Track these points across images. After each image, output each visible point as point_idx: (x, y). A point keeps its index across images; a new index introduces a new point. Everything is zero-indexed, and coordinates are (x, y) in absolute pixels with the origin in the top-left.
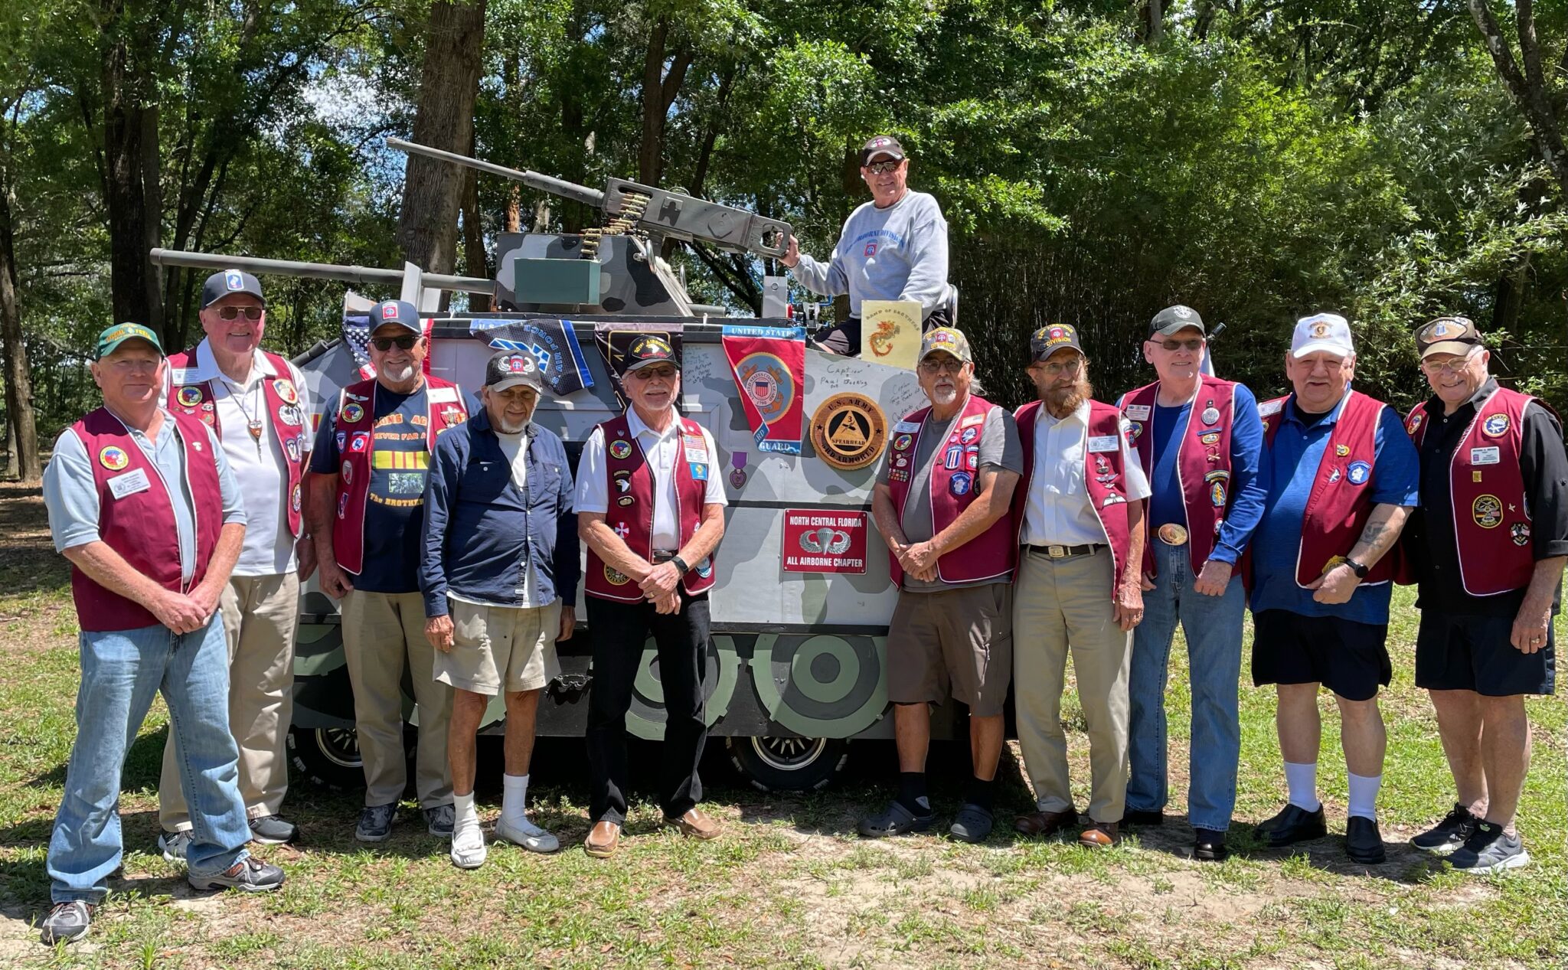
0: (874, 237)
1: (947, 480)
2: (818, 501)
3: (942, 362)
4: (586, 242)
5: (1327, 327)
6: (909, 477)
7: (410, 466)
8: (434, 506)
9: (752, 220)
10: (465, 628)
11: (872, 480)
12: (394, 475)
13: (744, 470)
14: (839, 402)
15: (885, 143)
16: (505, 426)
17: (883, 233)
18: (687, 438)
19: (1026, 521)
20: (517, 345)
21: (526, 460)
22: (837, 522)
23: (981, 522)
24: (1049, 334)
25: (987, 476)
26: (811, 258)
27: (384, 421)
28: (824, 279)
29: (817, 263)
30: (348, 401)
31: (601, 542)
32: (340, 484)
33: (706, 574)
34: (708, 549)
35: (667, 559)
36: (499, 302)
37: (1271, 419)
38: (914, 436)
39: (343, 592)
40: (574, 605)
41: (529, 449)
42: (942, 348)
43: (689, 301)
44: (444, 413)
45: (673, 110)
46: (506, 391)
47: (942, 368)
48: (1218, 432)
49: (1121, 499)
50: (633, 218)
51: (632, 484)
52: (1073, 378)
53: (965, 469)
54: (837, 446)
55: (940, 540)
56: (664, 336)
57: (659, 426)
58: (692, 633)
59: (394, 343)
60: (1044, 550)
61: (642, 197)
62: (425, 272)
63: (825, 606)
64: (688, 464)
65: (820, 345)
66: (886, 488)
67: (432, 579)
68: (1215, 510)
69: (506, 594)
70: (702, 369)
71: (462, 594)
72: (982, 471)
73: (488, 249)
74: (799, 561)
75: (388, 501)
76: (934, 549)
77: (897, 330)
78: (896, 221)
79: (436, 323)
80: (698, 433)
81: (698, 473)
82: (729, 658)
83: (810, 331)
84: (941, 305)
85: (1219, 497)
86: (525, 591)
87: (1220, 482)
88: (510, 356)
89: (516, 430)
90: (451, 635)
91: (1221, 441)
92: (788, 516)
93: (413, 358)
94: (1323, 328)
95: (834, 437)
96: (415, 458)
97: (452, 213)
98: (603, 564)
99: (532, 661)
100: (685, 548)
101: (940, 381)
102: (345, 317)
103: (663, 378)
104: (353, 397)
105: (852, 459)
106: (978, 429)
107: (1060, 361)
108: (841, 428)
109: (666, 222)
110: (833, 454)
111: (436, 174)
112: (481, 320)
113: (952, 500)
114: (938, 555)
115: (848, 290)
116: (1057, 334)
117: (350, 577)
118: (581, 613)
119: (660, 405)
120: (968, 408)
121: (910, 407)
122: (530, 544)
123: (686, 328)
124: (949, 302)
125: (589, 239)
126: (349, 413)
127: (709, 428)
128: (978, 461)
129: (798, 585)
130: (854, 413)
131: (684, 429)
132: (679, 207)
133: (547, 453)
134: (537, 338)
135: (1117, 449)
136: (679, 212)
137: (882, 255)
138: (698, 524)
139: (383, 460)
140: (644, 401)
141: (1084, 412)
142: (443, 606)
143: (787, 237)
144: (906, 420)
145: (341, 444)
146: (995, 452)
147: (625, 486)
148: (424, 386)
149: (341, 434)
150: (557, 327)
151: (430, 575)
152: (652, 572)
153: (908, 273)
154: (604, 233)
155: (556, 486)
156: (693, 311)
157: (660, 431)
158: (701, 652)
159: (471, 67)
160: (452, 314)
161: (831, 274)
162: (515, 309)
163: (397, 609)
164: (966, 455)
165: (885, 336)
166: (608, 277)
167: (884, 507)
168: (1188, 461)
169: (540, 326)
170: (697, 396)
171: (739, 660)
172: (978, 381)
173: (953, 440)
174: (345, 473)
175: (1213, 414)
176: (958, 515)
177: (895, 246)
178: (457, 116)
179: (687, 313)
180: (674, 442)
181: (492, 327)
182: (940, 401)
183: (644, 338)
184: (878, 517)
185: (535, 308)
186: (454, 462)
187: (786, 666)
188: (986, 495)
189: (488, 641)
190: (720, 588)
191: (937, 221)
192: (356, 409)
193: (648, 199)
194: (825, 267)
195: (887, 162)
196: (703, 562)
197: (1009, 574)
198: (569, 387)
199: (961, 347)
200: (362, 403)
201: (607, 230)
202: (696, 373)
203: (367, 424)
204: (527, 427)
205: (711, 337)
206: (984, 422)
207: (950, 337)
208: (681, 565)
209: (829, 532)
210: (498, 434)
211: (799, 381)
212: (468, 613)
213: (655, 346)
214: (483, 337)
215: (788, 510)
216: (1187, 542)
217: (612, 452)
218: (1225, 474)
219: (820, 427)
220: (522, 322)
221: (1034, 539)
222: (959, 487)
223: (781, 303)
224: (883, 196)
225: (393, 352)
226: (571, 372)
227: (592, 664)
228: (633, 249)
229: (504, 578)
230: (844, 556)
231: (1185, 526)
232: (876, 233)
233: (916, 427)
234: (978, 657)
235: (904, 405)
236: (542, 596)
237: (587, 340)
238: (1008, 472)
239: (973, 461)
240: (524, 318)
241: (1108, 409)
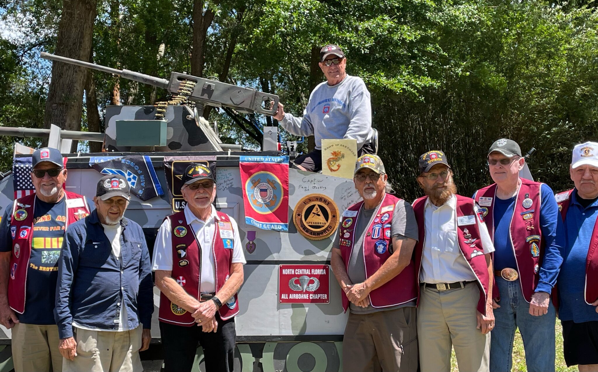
0: (328, 103)
1: (373, 246)
2: (299, 260)
3: (368, 175)
4: (158, 110)
5: (591, 150)
6: (351, 244)
7: (55, 246)
8: (65, 271)
9: (256, 94)
10: (83, 345)
11: (331, 245)
12: (45, 252)
13: (254, 242)
14: (310, 200)
15: (333, 49)
16: (108, 221)
17: (333, 100)
18: (220, 224)
19: (422, 268)
20: (117, 171)
21: (120, 241)
22: (311, 272)
23: (393, 270)
24: (429, 157)
25: (396, 242)
26: (291, 115)
27: (41, 220)
28: (299, 127)
29: (294, 118)
30: (19, 208)
31: (168, 289)
32: (12, 258)
33: (233, 307)
34: (234, 291)
35: (209, 298)
36: (107, 146)
37: (563, 203)
38: (354, 219)
39: (13, 325)
40: (150, 329)
41: (123, 234)
42: (367, 166)
43: (220, 142)
44: (76, 214)
45: (210, 30)
46: (109, 199)
47: (368, 177)
48: (532, 213)
49: (480, 253)
50: (186, 95)
51: (187, 253)
52: (445, 182)
53: (383, 238)
54: (310, 226)
55: (370, 281)
56: (205, 163)
57: (203, 217)
58: (224, 344)
59: (46, 173)
60: (434, 286)
61: (191, 83)
62: (63, 129)
63: (305, 323)
64: (221, 239)
65: (299, 166)
66: (338, 251)
67: (63, 315)
68: (534, 259)
69: (109, 323)
70: (228, 182)
71: (81, 324)
72: (393, 239)
73: (101, 113)
74: (289, 296)
75: (41, 268)
76: (367, 287)
77: (343, 156)
78: (340, 93)
79: (69, 159)
80: (227, 220)
81: (228, 245)
82: (248, 358)
83: (292, 158)
84: (368, 141)
85: (535, 252)
86: (120, 321)
87: (535, 242)
88: (111, 179)
89: (114, 223)
90: (75, 350)
91: (534, 218)
92: (281, 269)
93: (57, 182)
94: (589, 151)
95: (307, 220)
96: (58, 241)
97: (80, 93)
98: (170, 302)
99: (125, 364)
100: (220, 291)
101: (367, 186)
102: (14, 158)
103: (205, 189)
104: (22, 205)
105: (318, 233)
106: (391, 214)
107: (436, 172)
108: (311, 215)
109: (206, 96)
110: (307, 231)
111: (70, 71)
112: (96, 157)
113: (376, 257)
114: (370, 291)
115: (313, 133)
116: (434, 156)
117: (17, 315)
118: (156, 333)
119: (204, 204)
120: (384, 201)
121: (352, 201)
122: (123, 291)
123: (218, 158)
124: (373, 139)
125: (160, 108)
126: (18, 215)
127: (233, 217)
128: (391, 233)
129: (289, 311)
130: (319, 205)
131: (218, 219)
132: (213, 88)
133: (133, 236)
134: (129, 167)
135: (475, 223)
136: (213, 90)
137: (333, 112)
138: (228, 276)
139: (38, 243)
140: (195, 203)
141: (453, 202)
142: (70, 332)
143: (276, 103)
144: (349, 210)
145: (13, 234)
146: (401, 227)
147: (183, 254)
148: (64, 198)
149: (14, 228)
150: (141, 160)
151: (62, 313)
152: (200, 306)
153: (349, 123)
154: (169, 104)
155: (139, 256)
156: (222, 148)
157: (205, 219)
158: (230, 355)
159: (91, 9)
160: (79, 154)
161: (303, 124)
162: (116, 150)
163: (46, 335)
164: (383, 230)
165: (336, 160)
166: (171, 129)
167: (338, 262)
168: (516, 230)
169: (131, 160)
170: (225, 199)
171: (254, 359)
172: (390, 185)
173: (376, 221)
174: (15, 251)
175: (529, 202)
176: (380, 266)
177: (341, 107)
178: (82, 37)
179: (218, 149)
180: (213, 226)
181: (102, 161)
182: (367, 197)
183: (195, 164)
184: (334, 268)
185: (128, 149)
186: (77, 243)
187: (283, 362)
188: (397, 253)
189: (98, 353)
190: (241, 314)
191: (364, 92)
192: (23, 213)
193: (194, 84)
194: (300, 120)
195: (335, 59)
196: (231, 300)
197: (415, 301)
198: (149, 196)
199: (378, 165)
200: (27, 209)
201: (171, 102)
202: (225, 185)
203: (30, 221)
204: (121, 221)
205: (233, 164)
206: (394, 209)
207: (372, 160)
208: (218, 302)
209: (307, 278)
210: (104, 226)
211: (286, 187)
212: (86, 336)
213: (200, 170)
214: (97, 167)
215: (281, 265)
216: (518, 278)
217: (175, 233)
218: (538, 237)
219: (299, 215)
220: (120, 157)
221: (428, 279)
222: (380, 249)
223: (274, 142)
224: (332, 79)
225: (46, 179)
226: (150, 186)
227: (164, 365)
228: (186, 113)
229: (107, 314)
230: (315, 293)
231: (516, 269)
232: (329, 100)
233: (355, 214)
234: (397, 352)
235: (348, 200)
236: (131, 323)
237: (160, 167)
238: (408, 239)
239: (388, 233)
240: (121, 155)
241: (467, 200)
